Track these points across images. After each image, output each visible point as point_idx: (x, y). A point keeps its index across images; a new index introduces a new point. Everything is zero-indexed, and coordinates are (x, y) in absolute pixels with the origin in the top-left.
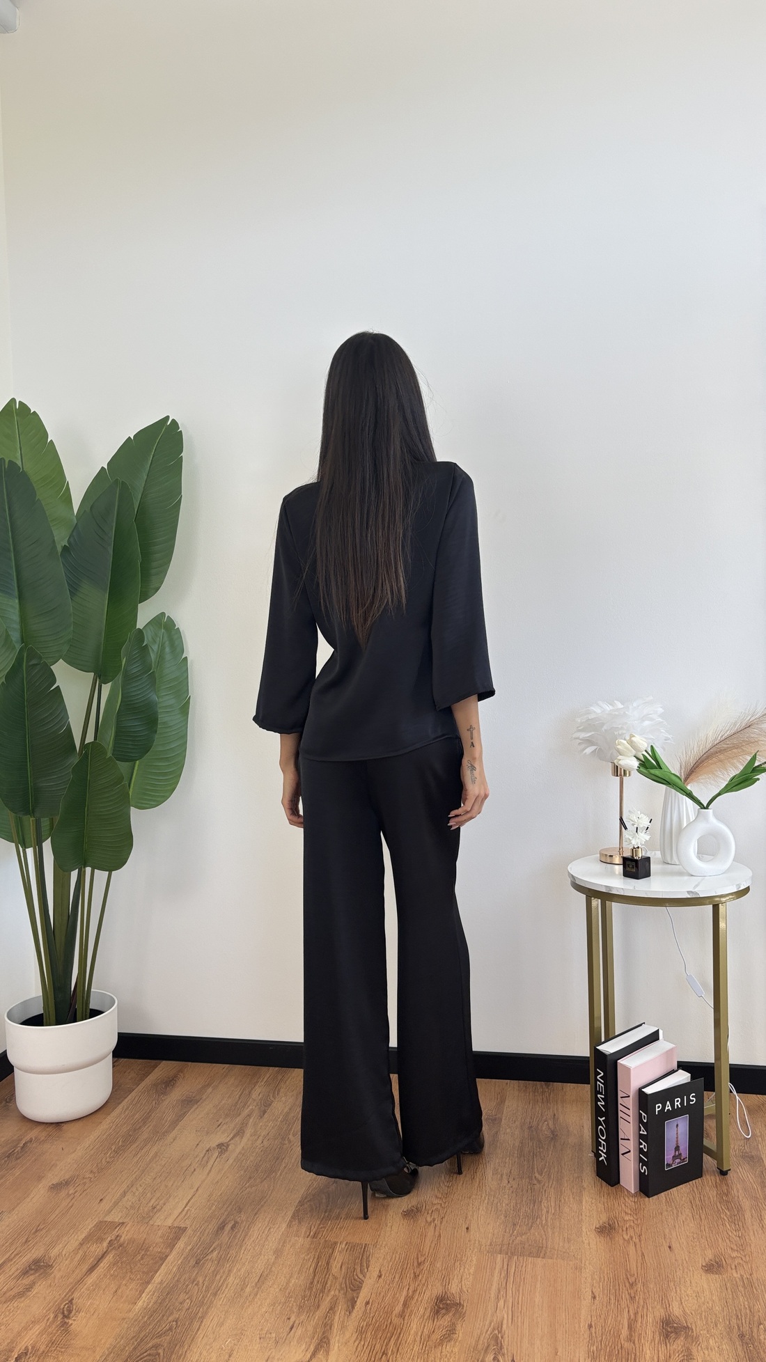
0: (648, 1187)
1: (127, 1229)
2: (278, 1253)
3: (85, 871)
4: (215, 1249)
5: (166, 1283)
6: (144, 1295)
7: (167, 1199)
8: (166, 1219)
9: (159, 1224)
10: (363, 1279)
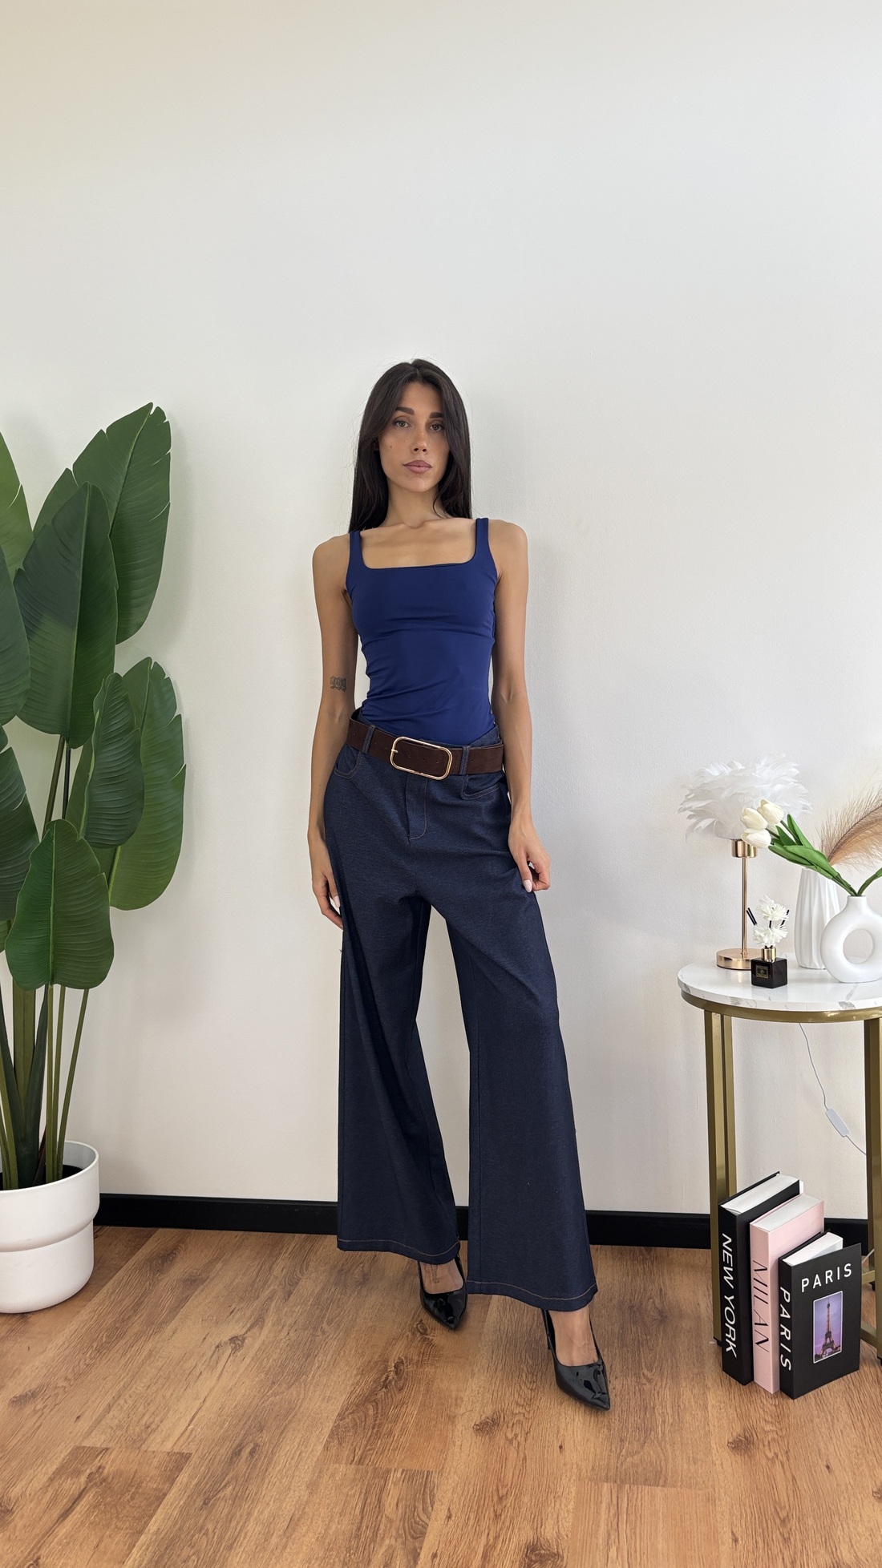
0: (790, 1385)
1: (112, 1457)
2: (313, 1487)
3: (52, 989)
4: (228, 1483)
5: (162, 1535)
6: (135, 1550)
7: (165, 1415)
8: (163, 1443)
9: (155, 1449)
10: (427, 1521)
